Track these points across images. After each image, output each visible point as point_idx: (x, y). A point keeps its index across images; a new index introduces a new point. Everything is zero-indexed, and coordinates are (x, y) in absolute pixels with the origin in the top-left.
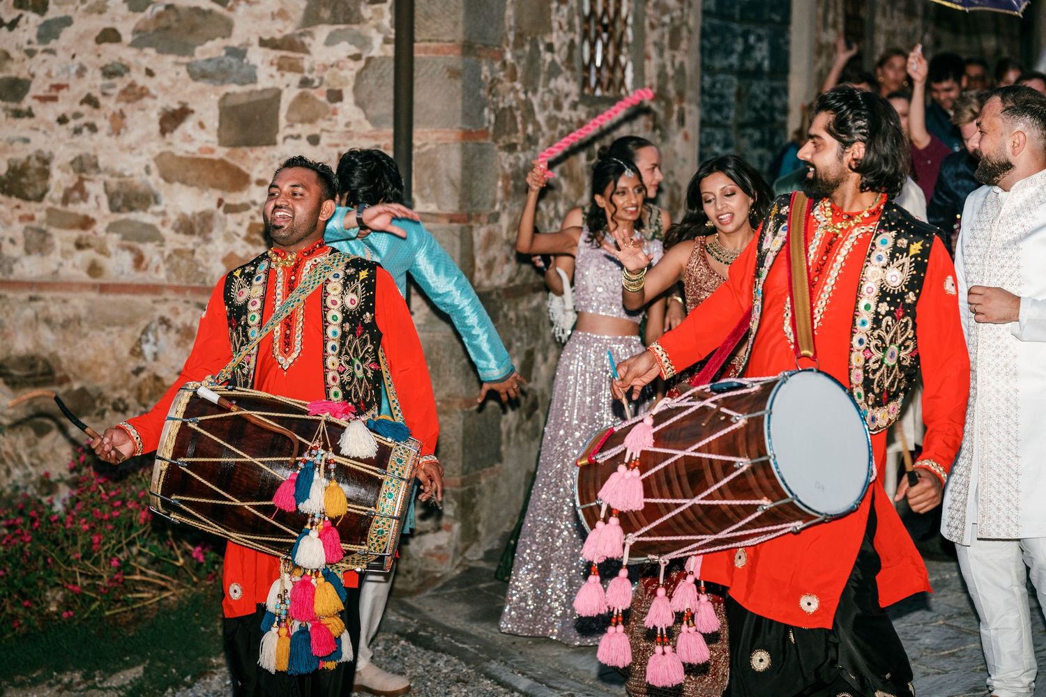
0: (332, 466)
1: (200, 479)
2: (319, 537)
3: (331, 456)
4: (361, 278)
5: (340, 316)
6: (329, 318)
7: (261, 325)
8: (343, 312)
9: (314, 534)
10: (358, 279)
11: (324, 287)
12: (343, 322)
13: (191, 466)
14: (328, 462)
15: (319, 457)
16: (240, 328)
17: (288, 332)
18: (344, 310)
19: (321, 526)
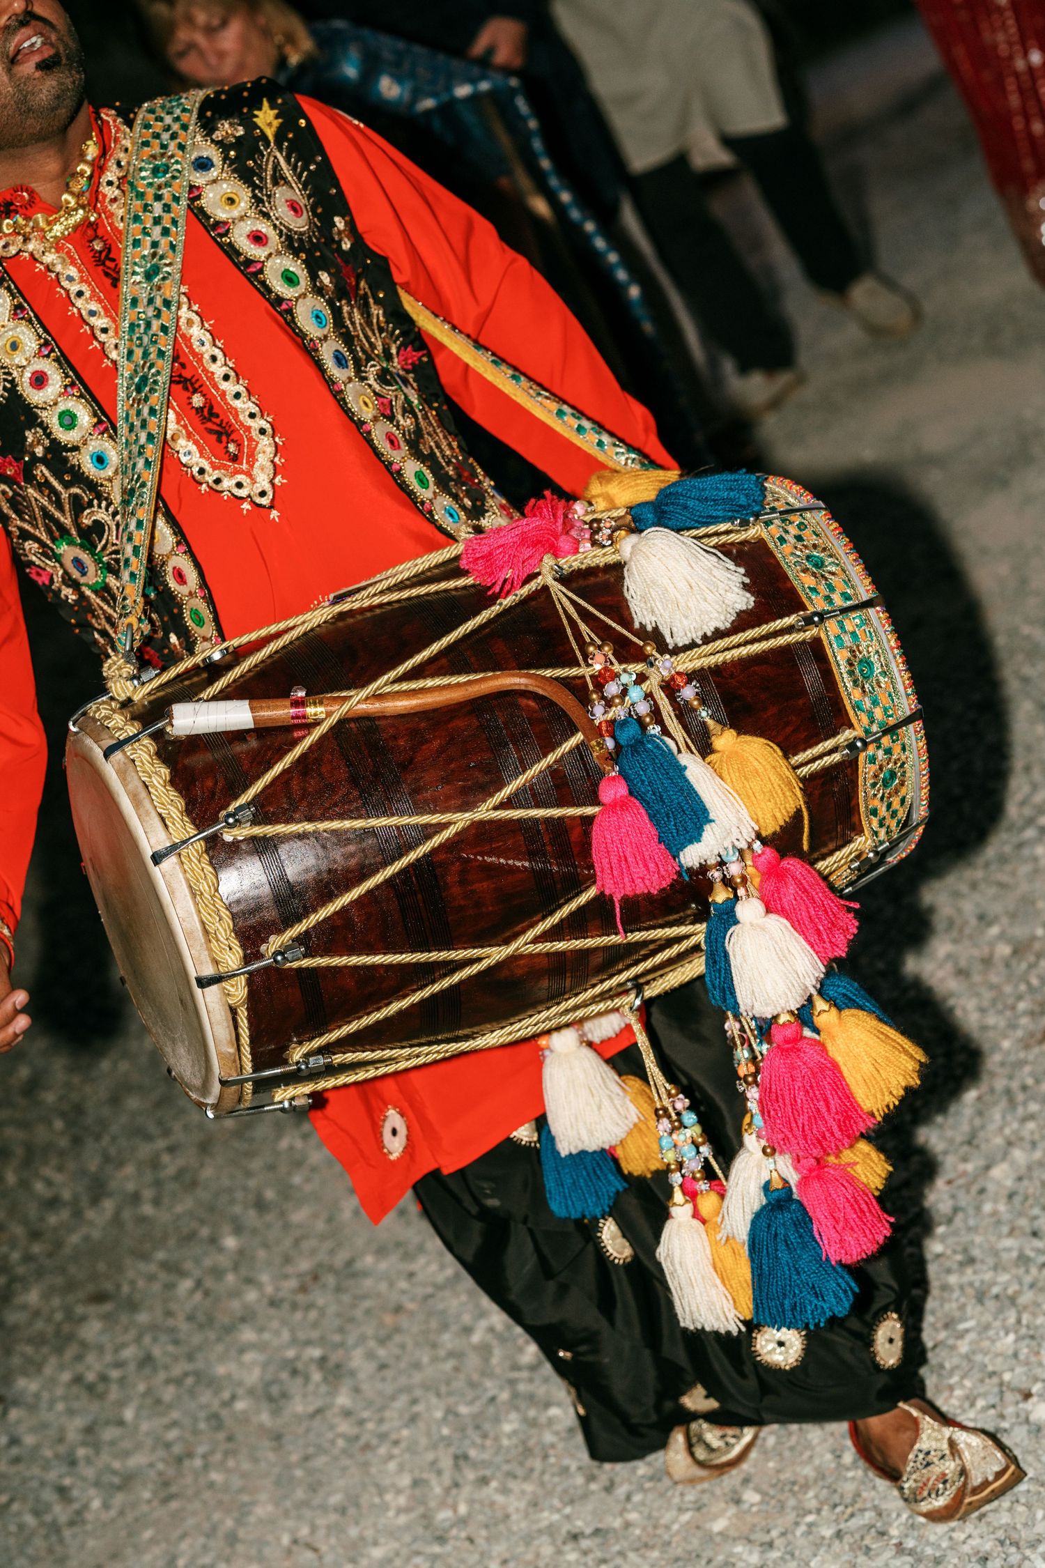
0: (688, 693)
1: (354, 960)
2: (769, 910)
3: (665, 666)
4: (270, 133)
5: (296, 267)
6: (279, 287)
7: (105, 422)
8: (296, 253)
9: (750, 910)
10: (264, 137)
11: (198, 214)
12: (314, 277)
13: (309, 943)
14: (670, 688)
15: (635, 694)
16: (42, 471)
17: (197, 400)
18: (293, 244)
19: (756, 879)
